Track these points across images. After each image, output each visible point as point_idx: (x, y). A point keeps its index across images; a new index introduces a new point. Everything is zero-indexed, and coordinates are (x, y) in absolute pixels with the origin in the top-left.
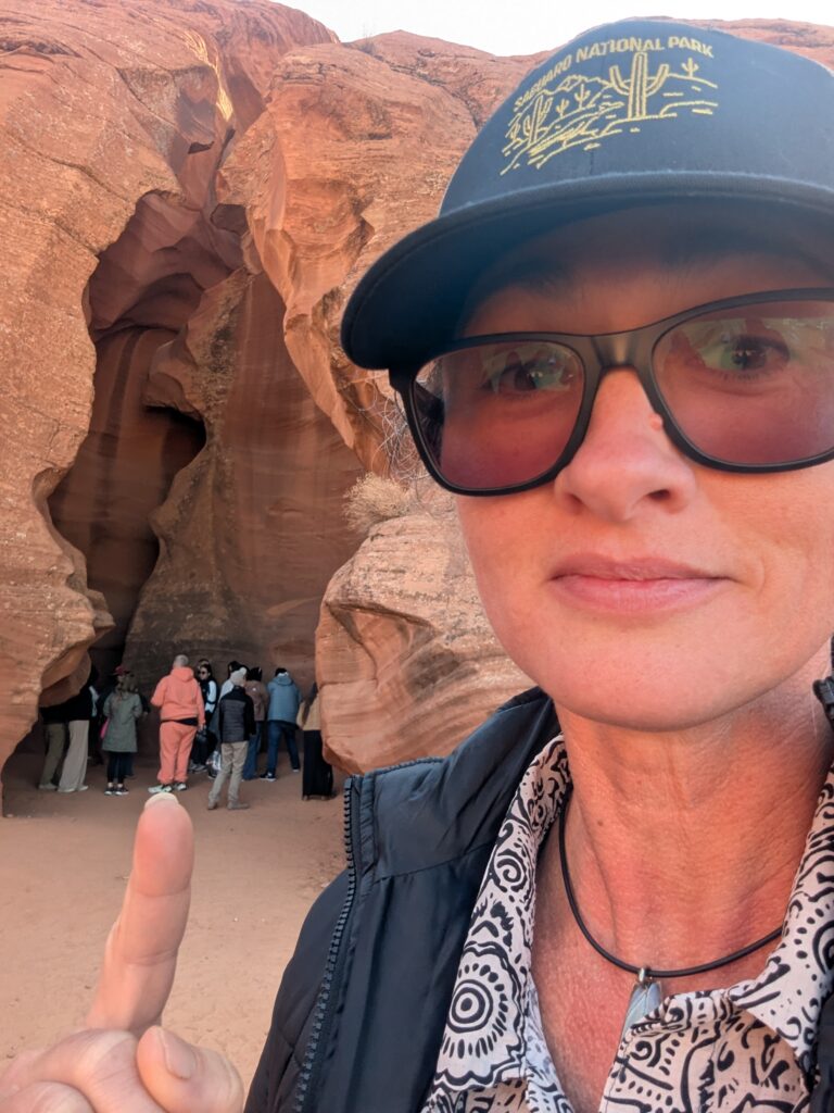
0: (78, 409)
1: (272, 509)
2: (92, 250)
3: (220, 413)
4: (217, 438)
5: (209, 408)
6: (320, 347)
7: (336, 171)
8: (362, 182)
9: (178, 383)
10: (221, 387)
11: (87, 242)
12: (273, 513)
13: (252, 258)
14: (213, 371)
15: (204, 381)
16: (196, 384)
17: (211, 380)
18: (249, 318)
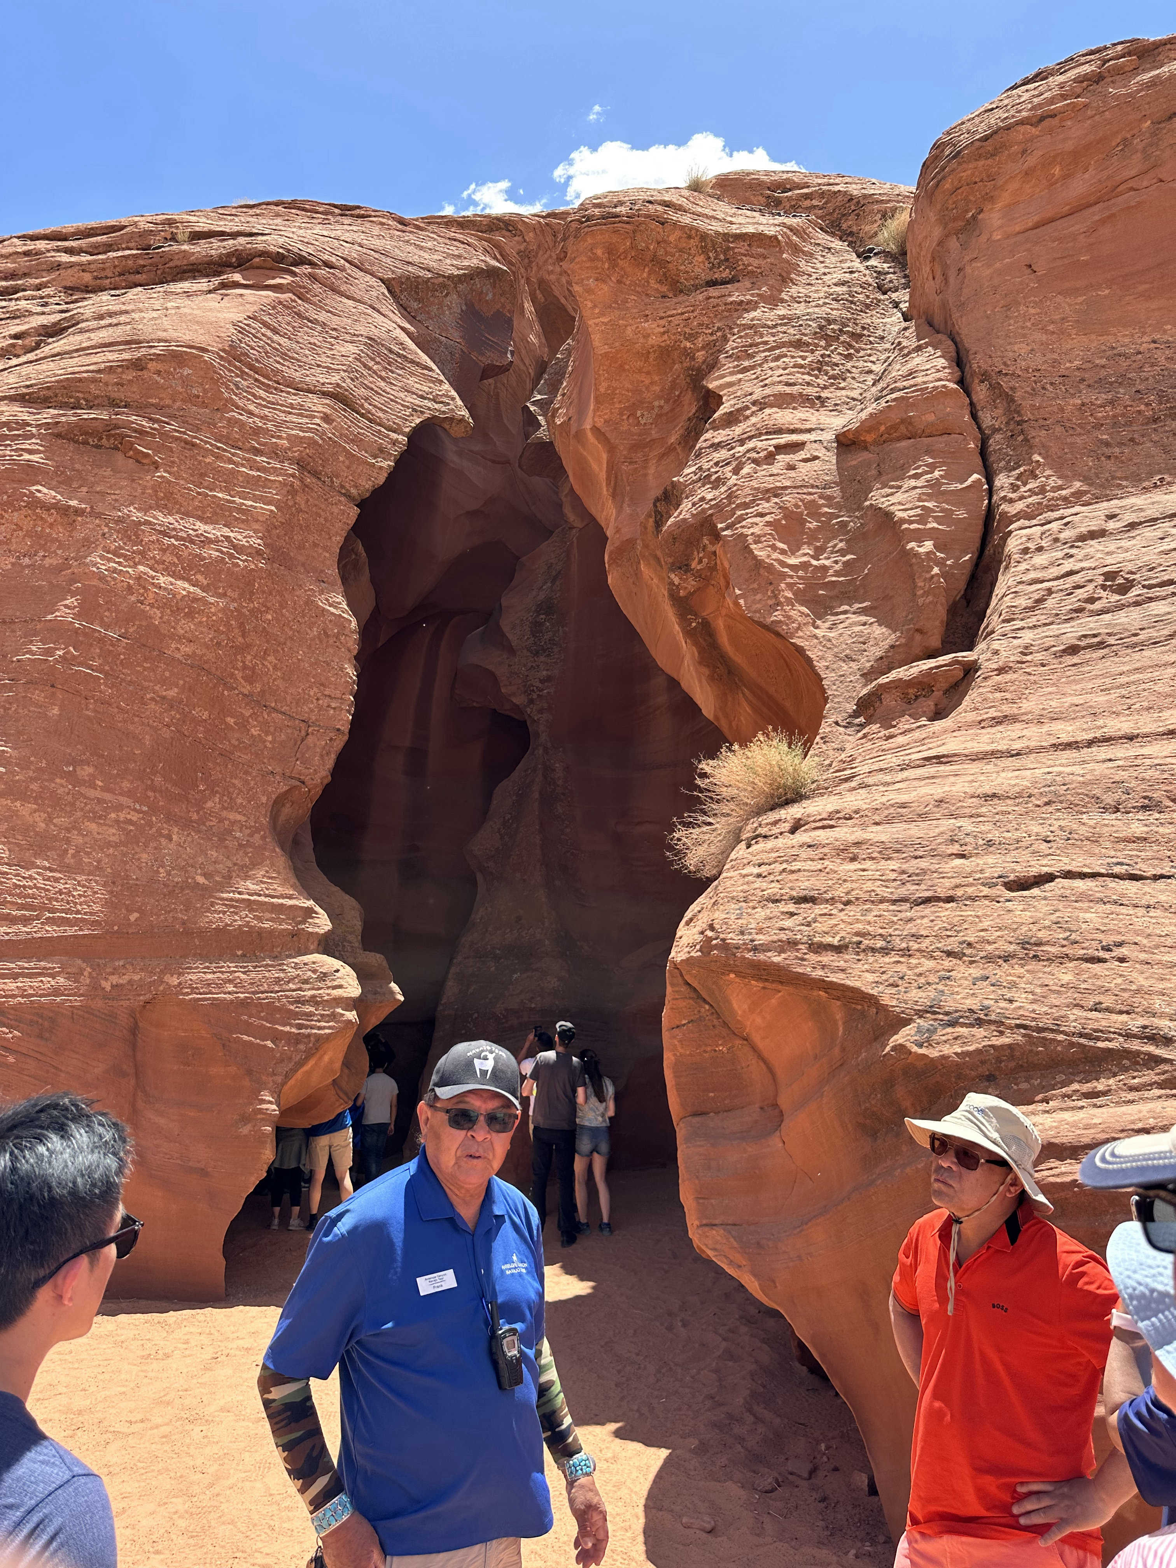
0: (333, 705)
1: (617, 823)
2: (348, 496)
3: (546, 705)
4: (543, 738)
5: (531, 701)
6: (655, 581)
7: (664, 333)
8: (700, 342)
9: (492, 674)
10: (545, 673)
11: (342, 487)
12: (620, 828)
13: (573, 508)
14: (535, 655)
15: (523, 668)
16: (514, 672)
17: (532, 667)
18: (576, 584)
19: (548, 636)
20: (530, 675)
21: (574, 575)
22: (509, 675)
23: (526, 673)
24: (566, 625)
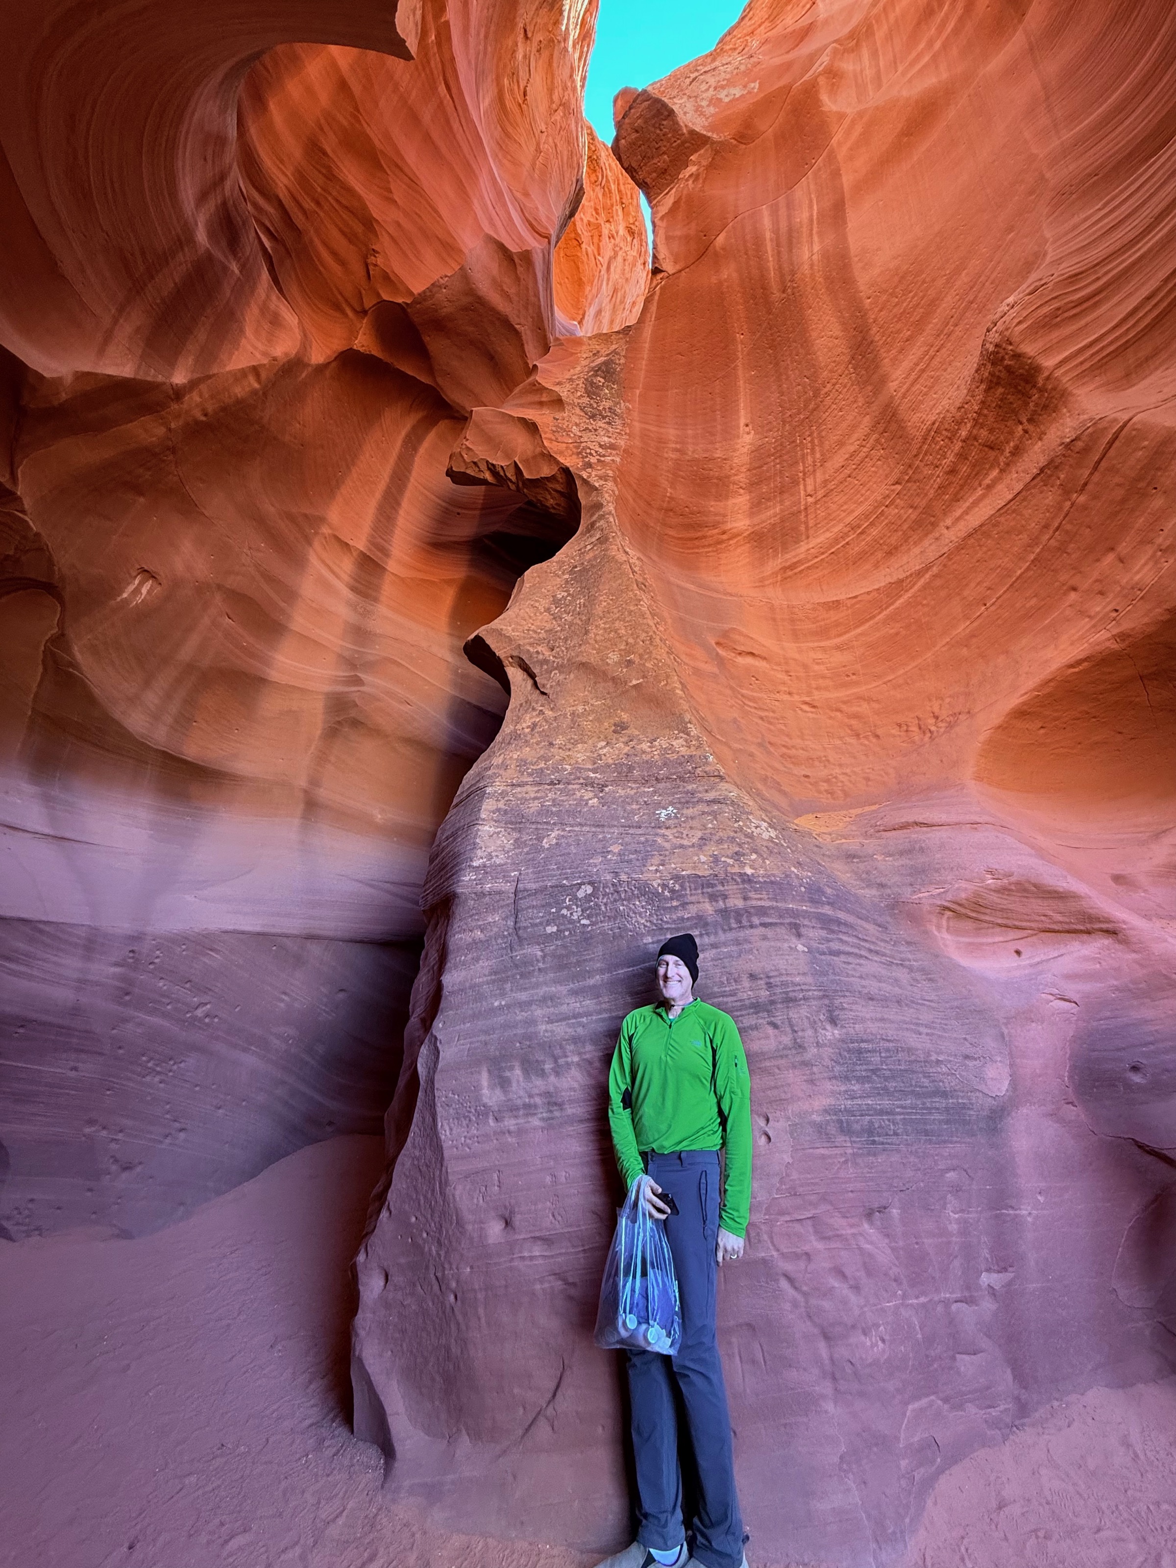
1: (718, 644)
3: (610, 474)
4: (610, 508)
10: (605, 439)
12: (721, 652)
13: (668, 238)
14: (591, 417)
15: (574, 427)
16: (561, 428)
17: (587, 429)
18: (645, 356)
19: (607, 404)
20: (586, 437)
21: (645, 342)
22: (554, 429)
23: (579, 434)
24: (629, 401)
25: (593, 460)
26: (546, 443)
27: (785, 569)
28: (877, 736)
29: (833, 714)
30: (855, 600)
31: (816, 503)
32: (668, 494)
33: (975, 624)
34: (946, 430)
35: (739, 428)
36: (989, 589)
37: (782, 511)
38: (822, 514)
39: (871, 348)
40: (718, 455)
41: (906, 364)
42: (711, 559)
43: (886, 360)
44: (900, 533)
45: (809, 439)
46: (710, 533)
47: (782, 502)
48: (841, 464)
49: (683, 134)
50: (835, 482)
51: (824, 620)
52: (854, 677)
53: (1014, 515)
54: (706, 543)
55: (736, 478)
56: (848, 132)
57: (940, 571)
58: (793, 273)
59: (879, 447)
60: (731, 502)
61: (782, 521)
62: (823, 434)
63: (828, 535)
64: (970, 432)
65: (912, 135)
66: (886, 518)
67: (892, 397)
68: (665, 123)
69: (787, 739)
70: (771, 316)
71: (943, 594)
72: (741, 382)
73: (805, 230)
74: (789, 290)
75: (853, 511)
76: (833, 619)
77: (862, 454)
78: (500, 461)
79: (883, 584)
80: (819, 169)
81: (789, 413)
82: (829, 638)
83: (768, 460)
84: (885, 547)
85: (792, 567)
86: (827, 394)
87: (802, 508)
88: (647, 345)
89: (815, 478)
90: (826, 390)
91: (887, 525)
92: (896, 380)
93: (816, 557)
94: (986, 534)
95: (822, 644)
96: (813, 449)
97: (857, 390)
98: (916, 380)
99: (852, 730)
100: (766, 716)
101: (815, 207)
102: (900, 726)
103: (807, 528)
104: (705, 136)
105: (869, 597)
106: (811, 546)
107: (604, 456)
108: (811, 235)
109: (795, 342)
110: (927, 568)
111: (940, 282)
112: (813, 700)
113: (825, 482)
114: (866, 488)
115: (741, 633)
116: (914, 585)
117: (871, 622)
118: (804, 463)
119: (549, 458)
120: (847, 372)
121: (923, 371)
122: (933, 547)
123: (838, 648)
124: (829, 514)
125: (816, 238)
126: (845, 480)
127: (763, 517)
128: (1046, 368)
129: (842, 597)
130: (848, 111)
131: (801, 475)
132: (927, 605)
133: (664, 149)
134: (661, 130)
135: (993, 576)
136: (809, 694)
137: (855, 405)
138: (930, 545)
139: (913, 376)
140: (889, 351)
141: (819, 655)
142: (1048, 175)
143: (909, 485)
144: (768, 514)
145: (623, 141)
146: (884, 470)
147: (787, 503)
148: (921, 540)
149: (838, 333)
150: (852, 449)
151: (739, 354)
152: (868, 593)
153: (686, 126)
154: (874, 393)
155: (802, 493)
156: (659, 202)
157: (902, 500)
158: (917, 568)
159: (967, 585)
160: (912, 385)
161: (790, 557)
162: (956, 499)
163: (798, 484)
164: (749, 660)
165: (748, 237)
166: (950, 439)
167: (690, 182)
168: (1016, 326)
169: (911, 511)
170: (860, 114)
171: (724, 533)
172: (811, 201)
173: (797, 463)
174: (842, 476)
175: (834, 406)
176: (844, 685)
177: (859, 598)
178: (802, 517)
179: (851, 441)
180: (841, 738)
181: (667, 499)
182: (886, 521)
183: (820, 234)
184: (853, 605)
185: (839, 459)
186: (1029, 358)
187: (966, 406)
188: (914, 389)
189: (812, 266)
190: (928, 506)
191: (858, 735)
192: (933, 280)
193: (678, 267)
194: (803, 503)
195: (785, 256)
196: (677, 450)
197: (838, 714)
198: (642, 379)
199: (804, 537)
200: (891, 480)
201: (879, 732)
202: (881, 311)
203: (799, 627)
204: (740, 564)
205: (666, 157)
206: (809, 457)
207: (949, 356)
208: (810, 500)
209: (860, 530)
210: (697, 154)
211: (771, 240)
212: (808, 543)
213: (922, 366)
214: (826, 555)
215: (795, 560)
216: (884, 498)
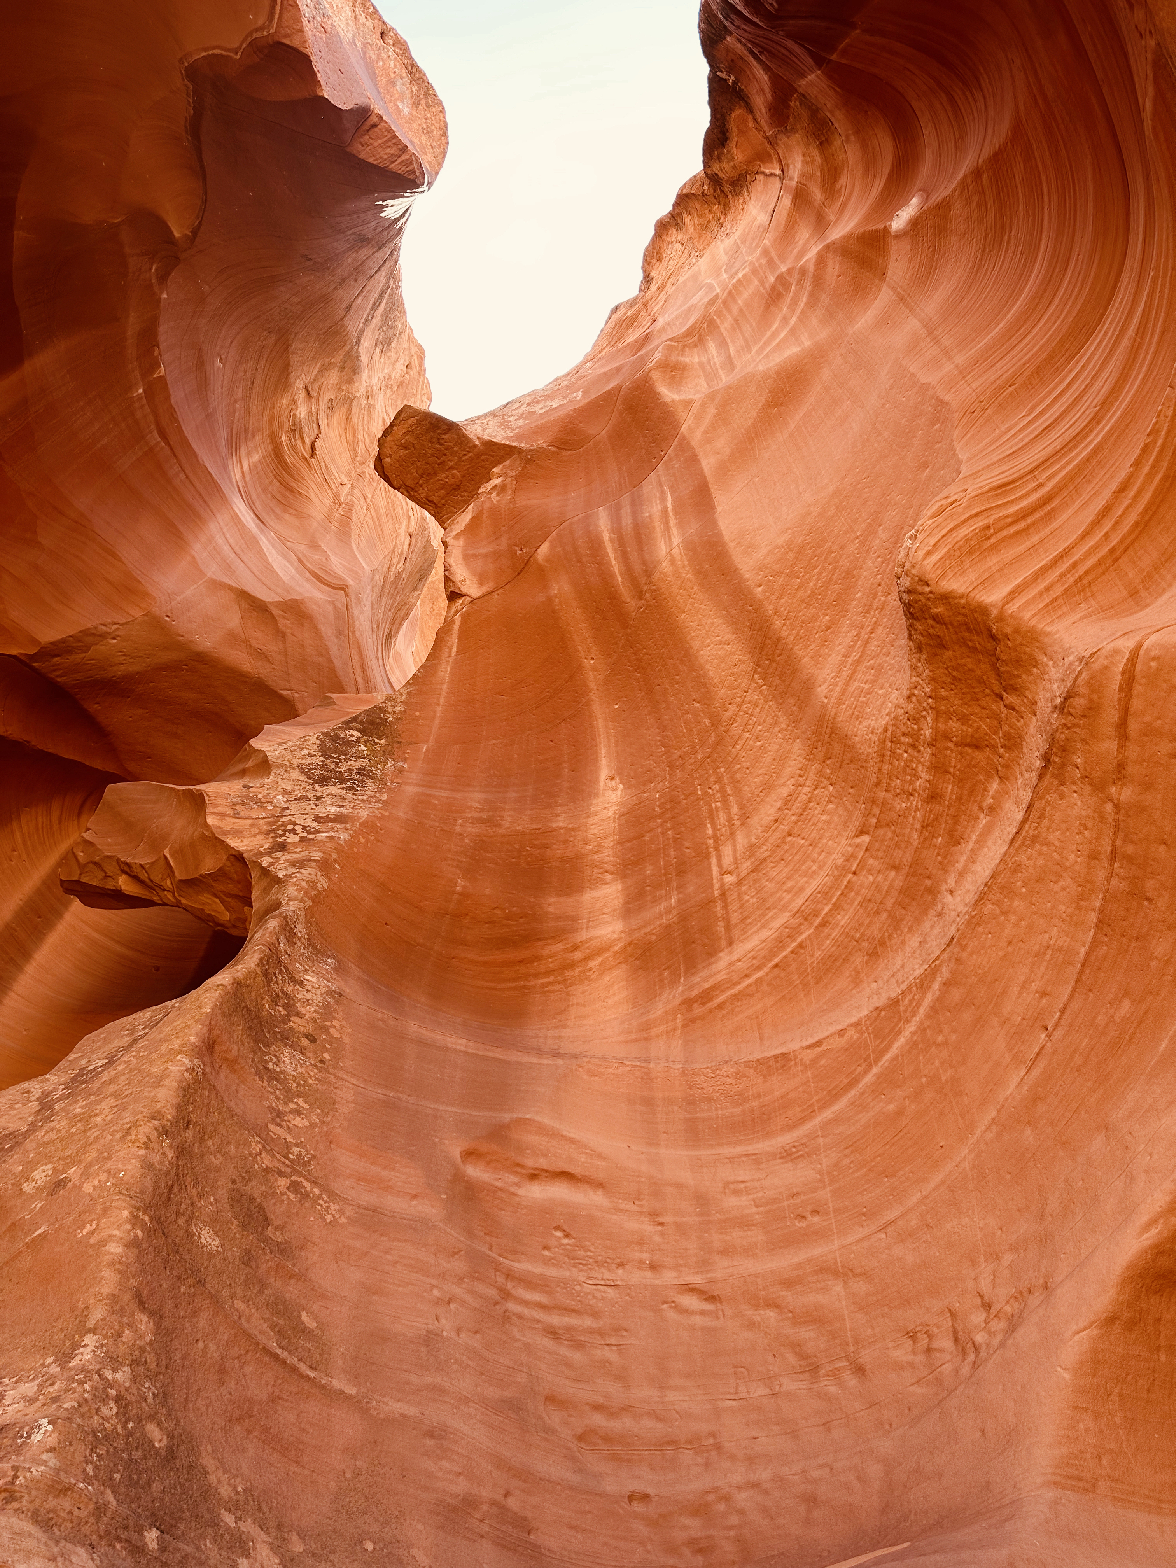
1: (470, 1155)
4: (289, 908)
5: (279, 848)
10: (332, 810)
12: (475, 1171)
13: (467, 558)
14: (316, 782)
15: (280, 797)
16: (252, 800)
17: (303, 797)
18: (442, 701)
19: (355, 764)
20: (294, 808)
21: (443, 683)
22: (237, 800)
23: (284, 805)
24: (405, 760)
25: (292, 839)
26: (210, 820)
27: (688, 1003)
28: (860, 1370)
29: (757, 1316)
30: (818, 1049)
31: (739, 883)
32: (458, 889)
33: (1036, 1073)
34: (904, 734)
35: (596, 781)
36: (1044, 994)
37: (679, 901)
38: (750, 899)
39: (780, 647)
40: (561, 824)
41: (834, 659)
42: (553, 996)
43: (806, 660)
44: (884, 915)
45: (717, 787)
46: (546, 951)
47: (681, 887)
48: (771, 818)
49: (475, 446)
50: (768, 846)
51: (759, 1096)
52: (816, 1219)
53: (1037, 846)
54: (543, 968)
55: (596, 857)
56: (699, 417)
57: (953, 972)
58: (649, 573)
59: (826, 782)
60: (588, 896)
61: (683, 918)
62: (738, 776)
63: (766, 934)
64: (935, 729)
65: (781, 405)
66: (857, 894)
67: (824, 706)
68: (444, 436)
69: (613, 1389)
70: (629, 631)
71: (967, 1016)
72: (600, 720)
73: (657, 524)
74: (647, 595)
75: (802, 889)
76: (777, 1094)
77: (803, 798)
78: (140, 858)
79: (865, 1012)
80: (671, 460)
81: (677, 753)
82: (768, 1135)
83: (652, 825)
84: (866, 944)
85: (705, 997)
86: (733, 720)
87: (716, 893)
88: (445, 687)
89: (734, 845)
90: (729, 714)
91: (860, 904)
92: (825, 682)
93: (747, 976)
94: (1008, 890)
95: (751, 1149)
96: (725, 802)
97: (774, 707)
98: (851, 677)
99: (802, 1356)
100: (569, 1329)
101: (669, 498)
102: (913, 1336)
103: (728, 927)
104: (508, 446)
105: (840, 1043)
106: (735, 957)
107: (318, 832)
108: (667, 528)
109: (672, 658)
110: (932, 972)
111: (852, 548)
112: (713, 1281)
113: (752, 848)
114: (817, 850)
115: (542, 1130)
116: (918, 1006)
117: (853, 1093)
118: (713, 823)
119: (215, 842)
120: (753, 685)
121: (858, 662)
122: (936, 930)
123: (788, 1155)
124: (764, 900)
125: (675, 531)
126: (784, 842)
127: (648, 914)
128: (992, 605)
129: (793, 1046)
130: (695, 397)
131: (711, 842)
132: (946, 1044)
133: (452, 464)
134: (441, 444)
135: (1043, 969)
136: (704, 1265)
137: (777, 729)
138: (932, 927)
139: (846, 672)
140: (806, 647)
141: (743, 1174)
142: (947, 398)
143: (881, 832)
144: (657, 909)
145: (388, 460)
146: (840, 816)
147: (691, 889)
148: (918, 921)
149: (728, 637)
150: (785, 792)
151: (592, 685)
152: (841, 1033)
153: (478, 438)
154: (800, 708)
155: (715, 870)
156: (453, 521)
157: (876, 858)
158: (918, 973)
159: (1004, 992)
160: (847, 684)
161: (702, 980)
162: (955, 840)
163: (708, 856)
164: (559, 1191)
165: (580, 542)
166: (914, 746)
167: (494, 495)
168: (924, 559)
169: (893, 873)
170: (711, 397)
171: (575, 948)
172: (663, 492)
173: (702, 824)
174: (778, 835)
175: (747, 735)
176: (791, 1241)
177: (824, 1047)
178: (719, 909)
179: (782, 781)
180: (768, 1379)
181: (456, 896)
182: (859, 898)
183: (681, 525)
184: (815, 1061)
185: (768, 812)
186: (962, 597)
187: (916, 692)
188: (851, 689)
189: (673, 562)
190: (916, 863)
191: (814, 1370)
192: (842, 548)
193: (485, 589)
194: (717, 886)
195: (634, 556)
196: (481, 821)
197: (771, 1314)
198: (435, 730)
199: (723, 943)
200: (851, 830)
201: (866, 1357)
202: (780, 597)
203: (705, 1115)
204: (610, 1001)
205: (455, 471)
206: (721, 814)
207: (888, 635)
208: (729, 879)
209: (818, 920)
210: (501, 466)
211: (611, 540)
212: (731, 953)
213: (855, 655)
214: (766, 970)
215: (707, 985)
216: (847, 860)
